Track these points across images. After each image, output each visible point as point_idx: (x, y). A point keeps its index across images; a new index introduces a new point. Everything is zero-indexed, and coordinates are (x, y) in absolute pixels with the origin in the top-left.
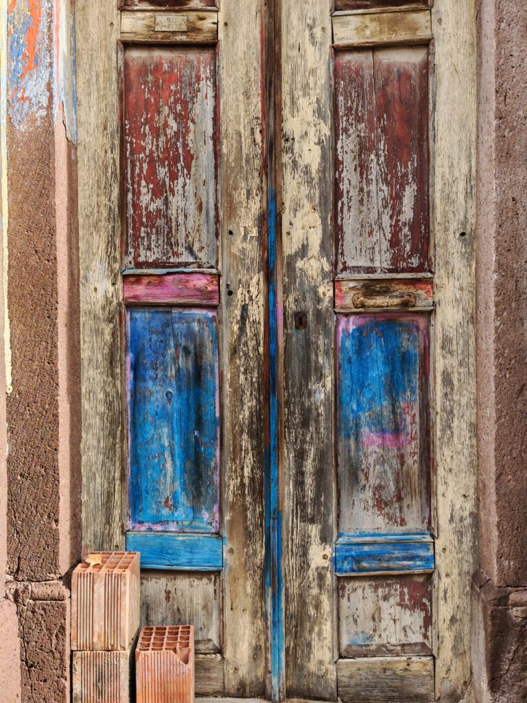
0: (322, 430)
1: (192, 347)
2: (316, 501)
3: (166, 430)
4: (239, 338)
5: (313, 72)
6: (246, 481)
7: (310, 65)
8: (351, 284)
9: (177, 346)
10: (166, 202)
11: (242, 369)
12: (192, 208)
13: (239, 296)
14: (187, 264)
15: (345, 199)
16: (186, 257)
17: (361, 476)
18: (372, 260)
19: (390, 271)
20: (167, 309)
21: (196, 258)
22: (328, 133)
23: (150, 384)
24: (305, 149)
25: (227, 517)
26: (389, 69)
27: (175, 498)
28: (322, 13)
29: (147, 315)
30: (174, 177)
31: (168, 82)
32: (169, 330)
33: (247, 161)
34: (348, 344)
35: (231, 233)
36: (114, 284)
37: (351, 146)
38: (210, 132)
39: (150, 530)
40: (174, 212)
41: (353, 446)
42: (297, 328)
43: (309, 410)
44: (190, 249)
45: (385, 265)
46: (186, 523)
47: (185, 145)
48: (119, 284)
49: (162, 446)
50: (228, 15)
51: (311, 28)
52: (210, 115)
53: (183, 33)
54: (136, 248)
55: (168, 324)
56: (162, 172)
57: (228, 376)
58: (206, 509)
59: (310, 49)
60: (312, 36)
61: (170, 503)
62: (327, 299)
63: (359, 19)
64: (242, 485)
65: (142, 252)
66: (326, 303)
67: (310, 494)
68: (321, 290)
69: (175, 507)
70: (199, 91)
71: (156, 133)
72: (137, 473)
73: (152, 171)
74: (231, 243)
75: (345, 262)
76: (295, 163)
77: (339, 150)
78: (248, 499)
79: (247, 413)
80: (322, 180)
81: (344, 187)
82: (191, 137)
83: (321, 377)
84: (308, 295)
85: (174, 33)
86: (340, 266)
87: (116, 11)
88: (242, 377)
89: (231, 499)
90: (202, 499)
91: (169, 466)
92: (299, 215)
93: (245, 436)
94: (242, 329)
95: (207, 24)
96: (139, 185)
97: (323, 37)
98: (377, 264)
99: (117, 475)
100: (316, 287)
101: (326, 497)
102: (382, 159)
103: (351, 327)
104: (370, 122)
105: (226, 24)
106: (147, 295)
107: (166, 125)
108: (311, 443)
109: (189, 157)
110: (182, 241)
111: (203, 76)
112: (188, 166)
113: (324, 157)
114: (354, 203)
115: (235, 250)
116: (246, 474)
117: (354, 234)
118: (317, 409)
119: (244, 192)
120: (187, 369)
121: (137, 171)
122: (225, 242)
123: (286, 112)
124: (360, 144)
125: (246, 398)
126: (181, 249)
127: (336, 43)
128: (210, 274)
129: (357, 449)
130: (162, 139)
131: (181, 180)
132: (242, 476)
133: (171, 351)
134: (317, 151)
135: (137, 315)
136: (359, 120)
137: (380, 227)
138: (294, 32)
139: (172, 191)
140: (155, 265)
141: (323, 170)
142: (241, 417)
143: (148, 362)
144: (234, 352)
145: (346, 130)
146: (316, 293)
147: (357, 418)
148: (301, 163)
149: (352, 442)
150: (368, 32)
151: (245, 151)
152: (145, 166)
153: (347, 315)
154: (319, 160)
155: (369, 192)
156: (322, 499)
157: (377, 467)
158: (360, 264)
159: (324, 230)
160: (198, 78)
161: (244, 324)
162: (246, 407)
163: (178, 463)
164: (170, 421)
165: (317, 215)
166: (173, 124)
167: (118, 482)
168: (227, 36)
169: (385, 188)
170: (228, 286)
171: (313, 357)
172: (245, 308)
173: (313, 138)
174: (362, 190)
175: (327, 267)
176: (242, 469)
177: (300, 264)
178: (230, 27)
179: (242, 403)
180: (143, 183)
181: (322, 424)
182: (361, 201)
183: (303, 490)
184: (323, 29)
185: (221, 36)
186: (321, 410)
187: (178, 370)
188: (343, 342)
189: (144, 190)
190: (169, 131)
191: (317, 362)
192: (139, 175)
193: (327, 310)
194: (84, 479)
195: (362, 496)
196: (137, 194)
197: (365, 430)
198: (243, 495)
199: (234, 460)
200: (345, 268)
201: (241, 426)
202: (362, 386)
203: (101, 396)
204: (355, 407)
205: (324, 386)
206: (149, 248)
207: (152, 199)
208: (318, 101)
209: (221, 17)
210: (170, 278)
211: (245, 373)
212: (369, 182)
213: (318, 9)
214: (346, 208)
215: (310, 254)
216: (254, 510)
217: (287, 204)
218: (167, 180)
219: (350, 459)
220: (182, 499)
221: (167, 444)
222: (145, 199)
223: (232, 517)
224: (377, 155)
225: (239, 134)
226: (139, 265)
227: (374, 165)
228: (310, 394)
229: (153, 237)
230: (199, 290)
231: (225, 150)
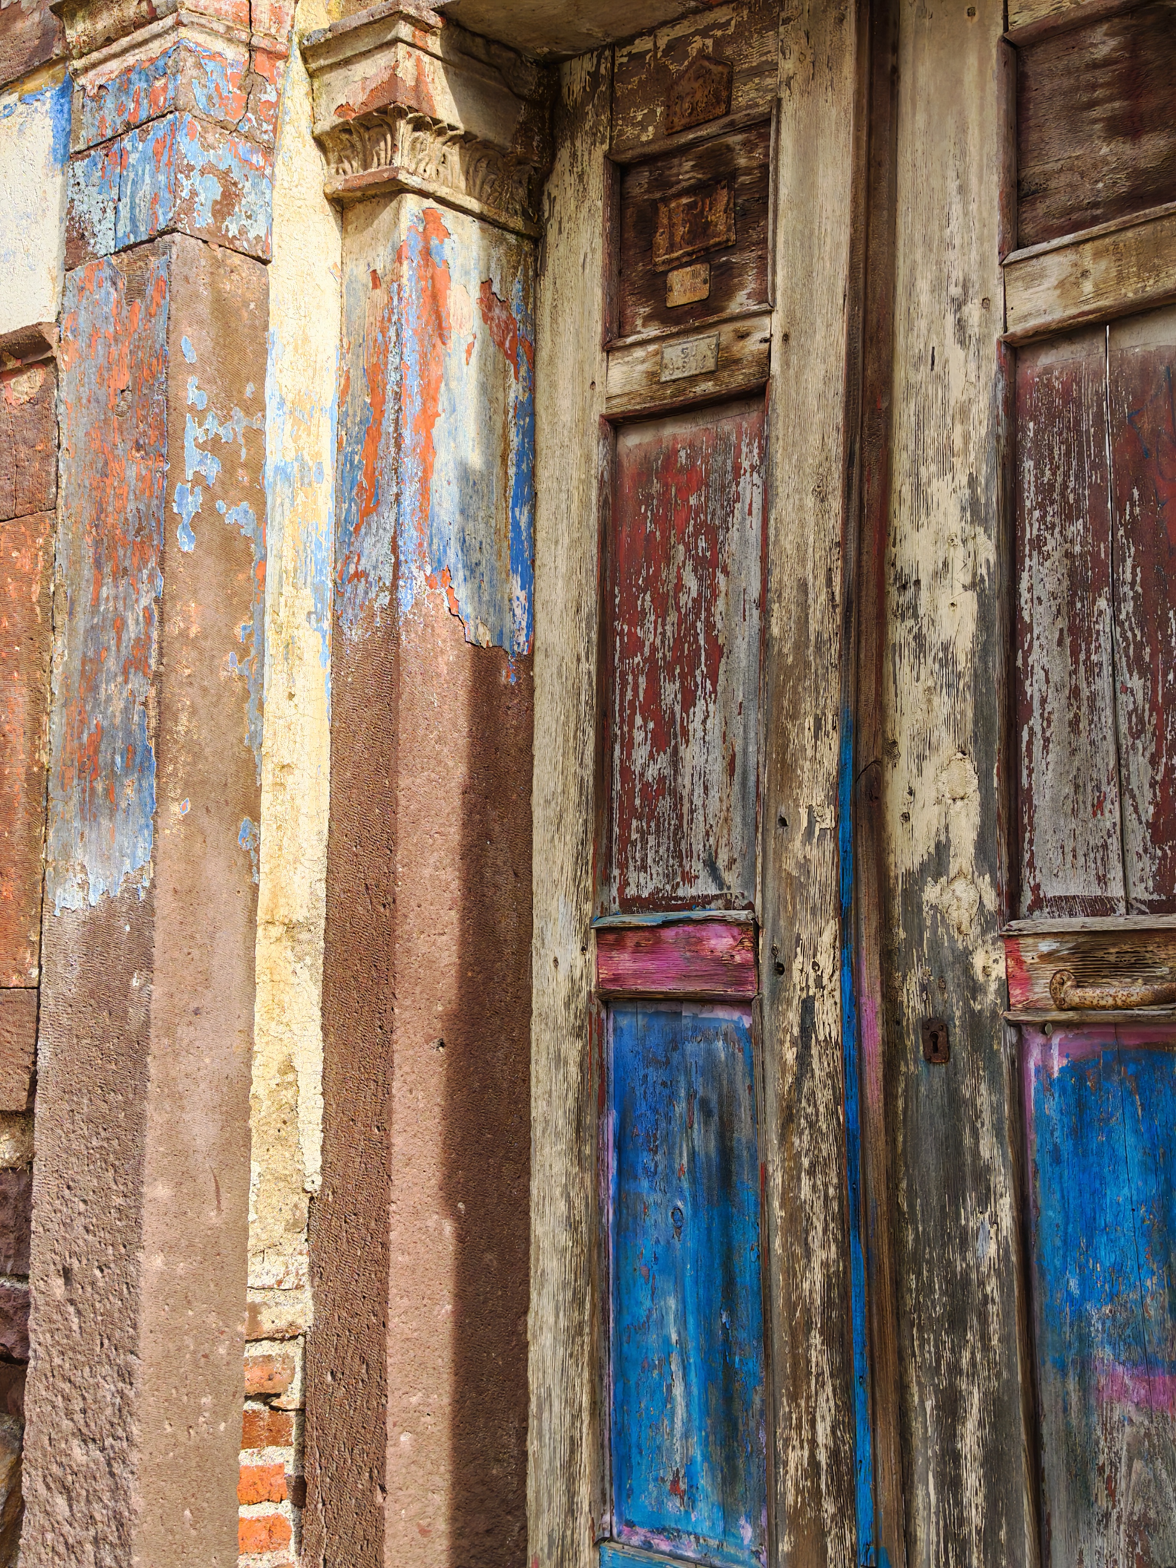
0: (995, 1342)
1: (714, 1098)
2: (988, 1534)
3: (672, 1302)
4: (798, 1081)
5: (964, 412)
6: (822, 1457)
7: (956, 394)
8: (1045, 946)
9: (691, 1096)
10: (675, 761)
11: (806, 1162)
12: (717, 770)
13: (796, 976)
14: (705, 901)
15: (1036, 722)
16: (705, 887)
17: (1098, 1486)
18: (1102, 880)
19: (1155, 908)
20: (674, 1007)
21: (721, 884)
22: (992, 558)
23: (645, 1184)
24: (944, 602)
25: (785, 1546)
26: (1145, 370)
27: (690, 1475)
28: (983, 262)
29: (641, 1021)
30: (688, 701)
31: (684, 492)
32: (676, 1057)
33: (818, 648)
34: (1051, 1107)
35: (783, 822)
36: (584, 949)
37: (1051, 584)
38: (754, 591)
39: (647, 1546)
40: (687, 781)
41: (1074, 1398)
42: (929, 1060)
43: (966, 1281)
44: (711, 865)
45: (1139, 892)
46: (714, 1543)
47: (710, 626)
48: (592, 952)
49: (667, 1340)
50: (791, 318)
51: (959, 304)
52: (754, 553)
53: (709, 375)
54: (623, 866)
55: (675, 1043)
56: (670, 691)
57: (777, 1179)
58: (748, 1517)
59: (955, 354)
60: (961, 325)
61: (683, 1486)
62: (993, 987)
63: (1070, 257)
64: (813, 1462)
65: (632, 876)
66: (991, 996)
67: (975, 1518)
68: (979, 960)
69: (690, 1498)
70: (737, 500)
71: (662, 606)
72: (623, 1403)
73: (654, 693)
74: (782, 847)
75: (1036, 888)
76: (919, 638)
77: (1025, 595)
78: (829, 1507)
79: (818, 1276)
80: (980, 676)
81: (1033, 688)
82: (721, 604)
83: (985, 1198)
84: (949, 975)
85: (693, 379)
86: (1027, 898)
87: (599, 356)
88: (805, 1181)
89: (790, 1499)
90: (740, 1489)
91: (678, 1391)
92: (929, 768)
93: (816, 1339)
94: (803, 1059)
95: (752, 346)
96: (632, 725)
97: (986, 322)
98: (1116, 890)
99: (585, 1400)
100: (967, 953)
101: (1012, 1534)
102: (1128, 607)
103: (1057, 1064)
104: (1097, 513)
105: (786, 337)
106: (637, 975)
107: (679, 586)
108: (973, 1375)
109: (717, 652)
110: (698, 847)
111: (746, 464)
112: (713, 675)
113: (983, 620)
114: (1058, 730)
115: (789, 865)
116: (821, 1439)
117: (1055, 810)
118: (982, 1284)
119: (809, 722)
120: (707, 1155)
121: (629, 695)
122: (771, 844)
123: (902, 519)
124: (1072, 573)
125: (816, 1237)
126: (697, 867)
127: (1012, 329)
128: (738, 924)
129: (1086, 1410)
130: (673, 617)
131: (701, 705)
132: (813, 1443)
133: (680, 1108)
134: (969, 603)
135: (624, 1022)
136: (1069, 514)
137: (1123, 789)
138: (922, 324)
139: (685, 732)
140: (652, 903)
141: (982, 651)
142: (806, 1286)
143: (640, 1131)
144: (789, 1118)
145: (1038, 543)
146: (968, 968)
147: (1081, 1318)
148: (934, 638)
149: (1072, 1385)
150: (1088, 287)
151: (813, 626)
152: (642, 681)
153: (1042, 1028)
154: (970, 627)
155: (1092, 698)
156: (1003, 1534)
157: (1138, 1465)
158: (1072, 892)
159: (985, 805)
160: (737, 469)
161: (806, 1047)
162: (816, 1264)
163: (695, 1390)
164: (679, 1282)
165: (969, 766)
166: (691, 582)
167: (586, 1416)
168: (786, 364)
169: (1136, 683)
170: (774, 950)
171: (968, 1141)
172: (807, 1006)
173: (961, 576)
174: (1075, 692)
175: (991, 901)
176: (813, 1423)
177: (931, 893)
178: (793, 342)
179: (808, 1253)
180: (639, 721)
181: (994, 1326)
182: (1074, 724)
183: (958, 1503)
184: (986, 302)
185: (775, 366)
186: (992, 1287)
187: (693, 1155)
188: (1039, 1104)
189: (639, 736)
190: (683, 599)
191: (976, 1154)
192: (632, 703)
193: (994, 1015)
194: (533, 1399)
195: (1099, 1542)
196: (628, 745)
197: (1104, 1353)
198: (816, 1494)
199: (794, 1397)
200: (1038, 903)
201: (807, 1311)
202: (1090, 1228)
203: (562, 1206)
204: (1073, 1284)
205: (994, 1221)
206: (644, 868)
207: (651, 756)
208: (972, 481)
209: (774, 324)
210: (669, 934)
211: (811, 1173)
212: (1092, 669)
213: (974, 256)
214: (1038, 743)
215: (953, 870)
216: (841, 1538)
217: (904, 745)
218: (678, 708)
219: (1068, 1433)
220: (704, 1482)
221: (674, 1337)
222: (640, 754)
223: (795, 1546)
224: (1115, 600)
225: (803, 587)
226: (628, 905)
227: (1104, 625)
228: (965, 1240)
229: (652, 840)
230: (718, 961)
231: (775, 631)
